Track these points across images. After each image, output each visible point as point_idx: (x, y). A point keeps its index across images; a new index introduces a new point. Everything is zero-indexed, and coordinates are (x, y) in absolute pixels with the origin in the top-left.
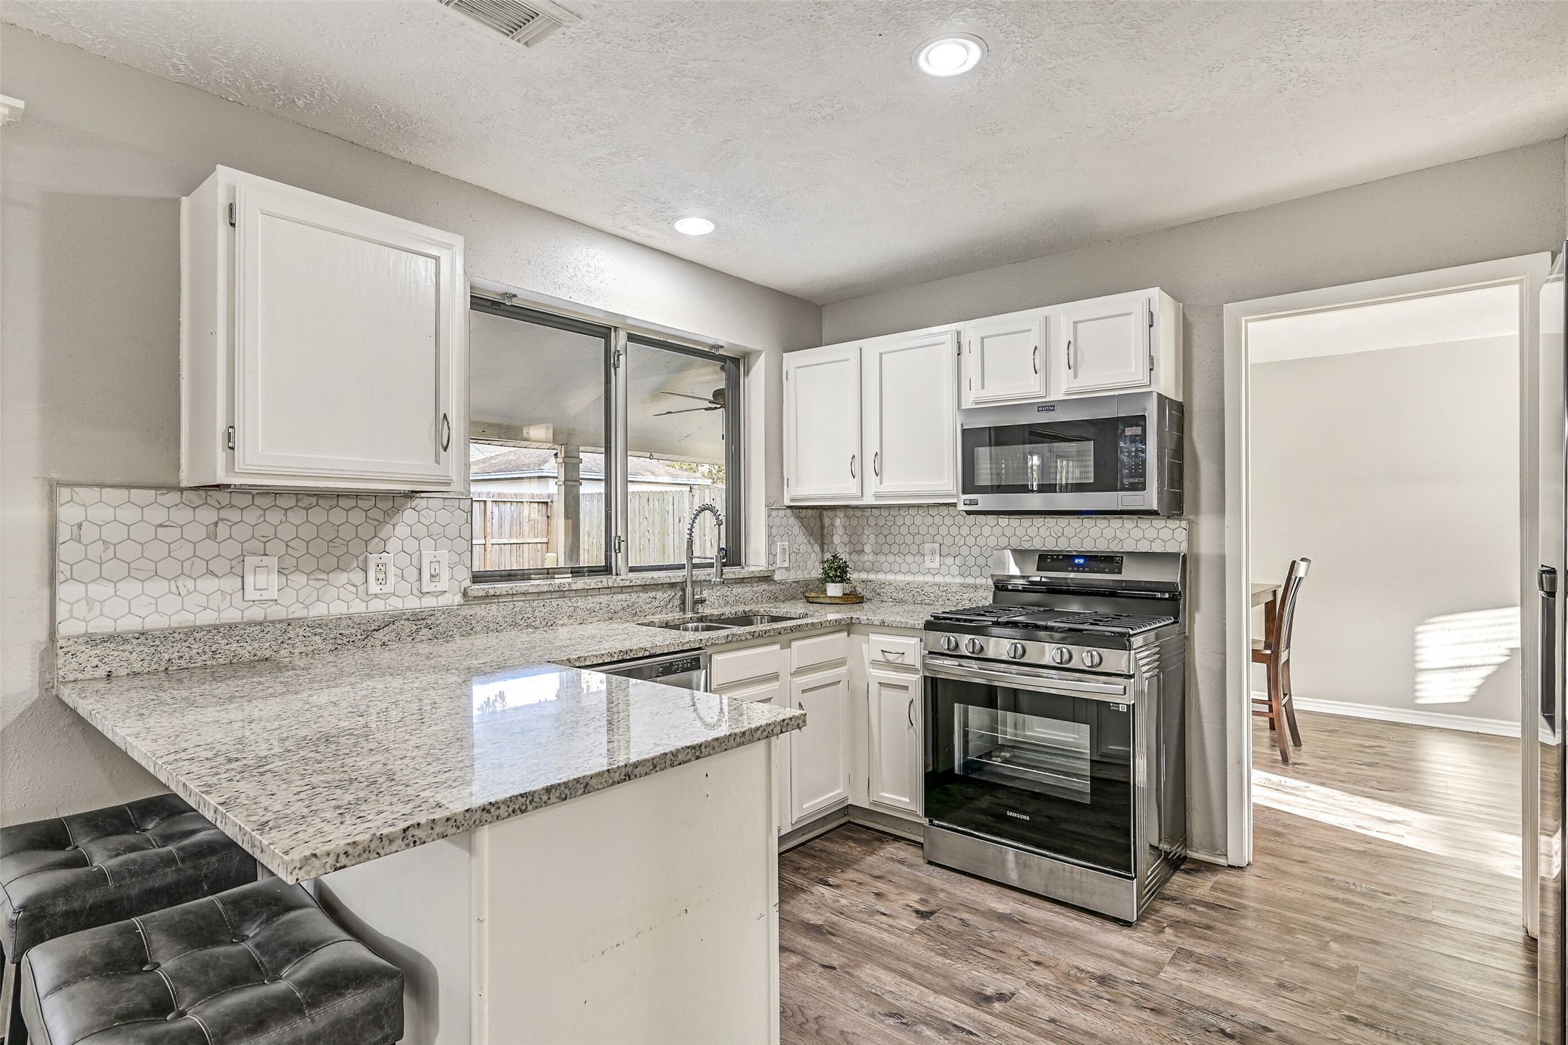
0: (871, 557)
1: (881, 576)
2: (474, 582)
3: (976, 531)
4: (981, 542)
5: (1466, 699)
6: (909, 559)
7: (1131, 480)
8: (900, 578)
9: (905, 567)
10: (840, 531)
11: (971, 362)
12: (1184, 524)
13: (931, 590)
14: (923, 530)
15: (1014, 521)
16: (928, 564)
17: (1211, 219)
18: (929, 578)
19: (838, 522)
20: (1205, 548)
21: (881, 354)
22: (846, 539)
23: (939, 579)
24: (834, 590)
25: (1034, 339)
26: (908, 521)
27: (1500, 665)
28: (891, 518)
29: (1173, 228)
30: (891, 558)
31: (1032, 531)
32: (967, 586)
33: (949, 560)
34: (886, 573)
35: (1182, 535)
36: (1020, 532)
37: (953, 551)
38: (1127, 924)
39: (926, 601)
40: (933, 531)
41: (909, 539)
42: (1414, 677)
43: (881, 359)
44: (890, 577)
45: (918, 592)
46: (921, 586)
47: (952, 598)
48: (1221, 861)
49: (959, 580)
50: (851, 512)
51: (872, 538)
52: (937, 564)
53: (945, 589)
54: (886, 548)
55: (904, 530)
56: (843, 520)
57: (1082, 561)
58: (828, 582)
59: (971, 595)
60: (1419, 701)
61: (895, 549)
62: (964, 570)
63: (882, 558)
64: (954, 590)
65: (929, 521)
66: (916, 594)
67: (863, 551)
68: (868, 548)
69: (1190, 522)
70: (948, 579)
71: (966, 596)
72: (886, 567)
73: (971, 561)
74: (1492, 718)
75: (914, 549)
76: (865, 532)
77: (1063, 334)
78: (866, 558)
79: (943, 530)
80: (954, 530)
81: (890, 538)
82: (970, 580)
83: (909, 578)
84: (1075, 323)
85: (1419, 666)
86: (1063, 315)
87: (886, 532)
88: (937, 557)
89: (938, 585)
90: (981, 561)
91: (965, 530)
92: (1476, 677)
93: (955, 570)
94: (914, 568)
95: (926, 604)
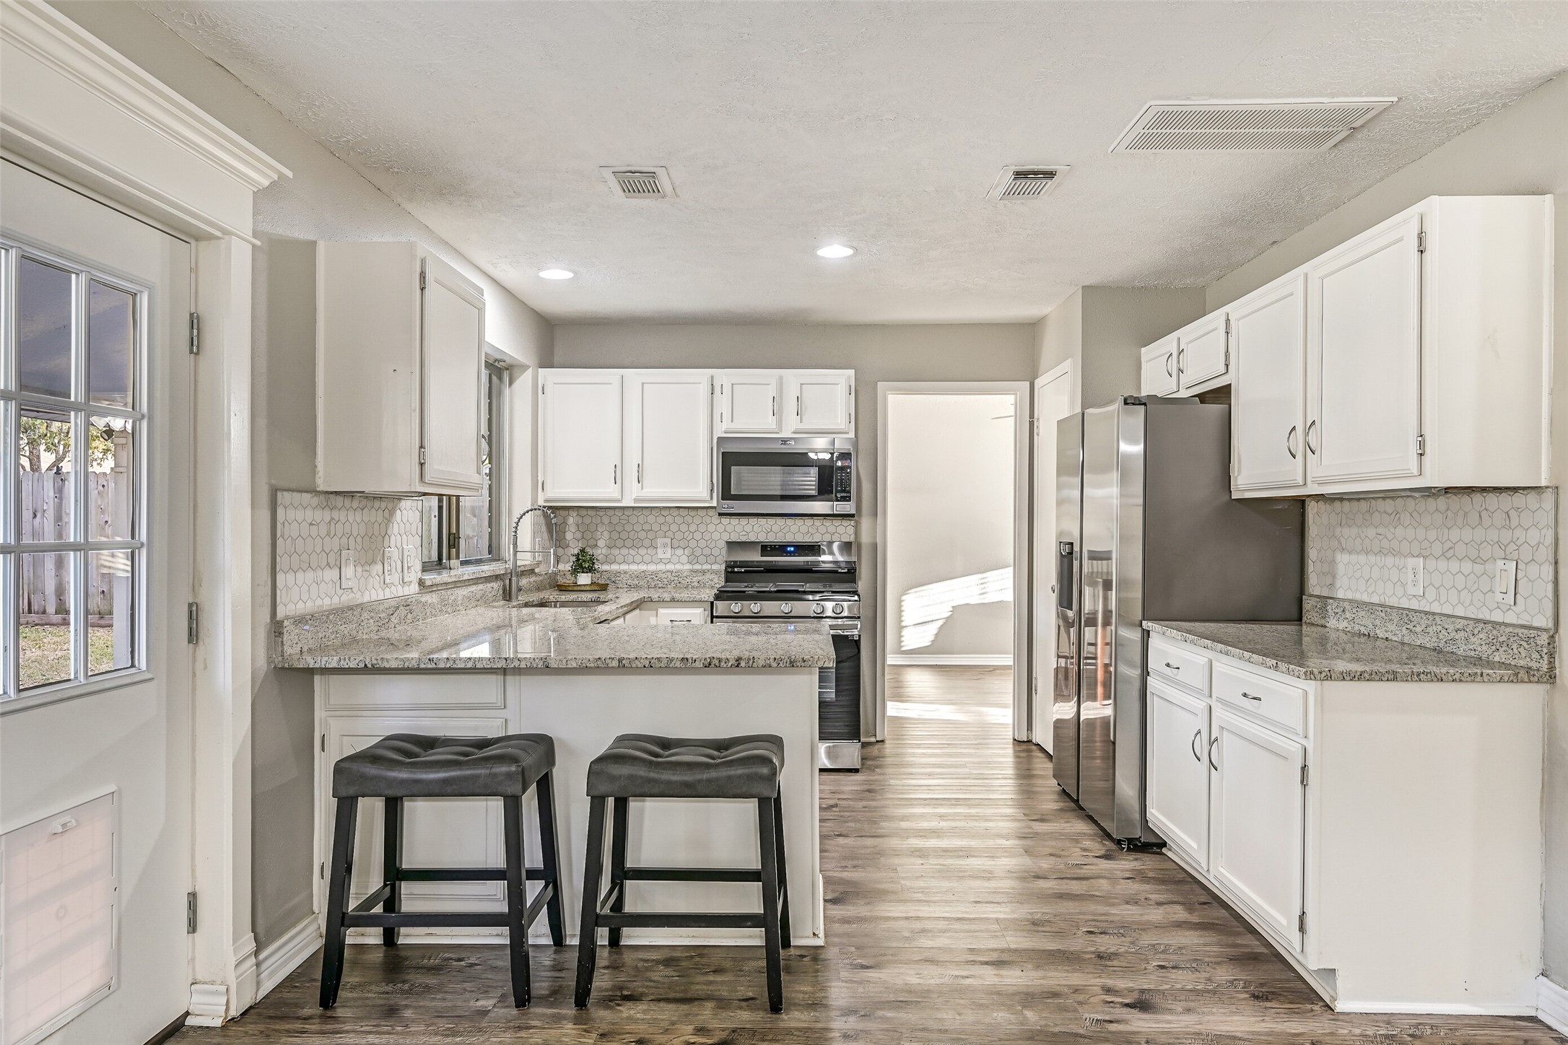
0: (604, 551)
1: (615, 567)
2: (424, 573)
3: (702, 528)
4: (707, 537)
5: (930, 644)
6: (643, 551)
7: (843, 495)
8: (634, 567)
9: (638, 559)
10: (573, 528)
11: (723, 403)
12: (852, 523)
13: (664, 576)
14: (655, 527)
15: (734, 521)
16: (661, 555)
17: (870, 325)
18: (661, 567)
19: (571, 520)
20: (865, 539)
21: (643, 384)
22: (579, 535)
23: (670, 567)
24: (584, 579)
25: (772, 391)
26: (641, 520)
27: (947, 618)
28: (624, 517)
29: (848, 326)
30: (624, 551)
31: (748, 528)
32: (696, 571)
33: (679, 552)
34: (620, 564)
35: (851, 530)
36: (738, 529)
37: (682, 544)
38: (856, 771)
39: (660, 585)
40: (665, 528)
41: (642, 535)
42: (900, 632)
43: (643, 387)
44: (624, 567)
45: (652, 578)
46: (655, 573)
47: (683, 582)
48: (873, 739)
49: (688, 567)
50: (584, 512)
51: (606, 534)
52: (668, 555)
53: (677, 574)
54: (620, 543)
55: (637, 528)
56: (578, 518)
57: (792, 549)
58: (579, 572)
59: (700, 578)
60: (903, 649)
61: (629, 543)
62: (693, 558)
63: (616, 552)
64: (685, 575)
65: (661, 520)
66: (651, 580)
67: (596, 545)
68: (601, 543)
69: (857, 522)
70: (678, 567)
71: (695, 579)
72: (619, 558)
73: (698, 552)
74: (946, 654)
75: (647, 543)
76: (599, 529)
77: (792, 392)
78: (599, 551)
79: (674, 527)
80: (684, 527)
81: (624, 535)
82: (697, 567)
83: (643, 567)
84: (801, 384)
85: (903, 624)
86: (793, 377)
87: (619, 528)
88: (669, 550)
89: (672, 572)
90: (707, 551)
91: (693, 528)
92: (933, 629)
93: (684, 559)
94: (647, 558)
95: (659, 588)
